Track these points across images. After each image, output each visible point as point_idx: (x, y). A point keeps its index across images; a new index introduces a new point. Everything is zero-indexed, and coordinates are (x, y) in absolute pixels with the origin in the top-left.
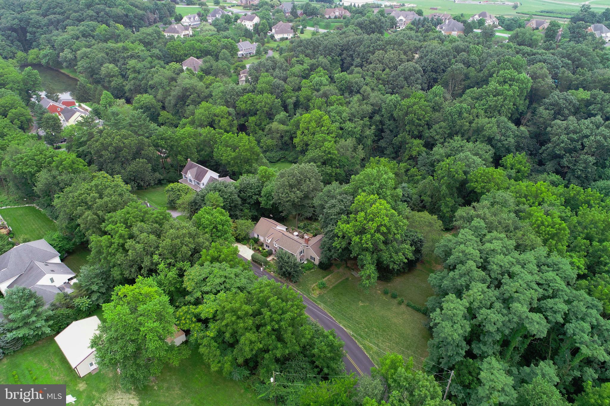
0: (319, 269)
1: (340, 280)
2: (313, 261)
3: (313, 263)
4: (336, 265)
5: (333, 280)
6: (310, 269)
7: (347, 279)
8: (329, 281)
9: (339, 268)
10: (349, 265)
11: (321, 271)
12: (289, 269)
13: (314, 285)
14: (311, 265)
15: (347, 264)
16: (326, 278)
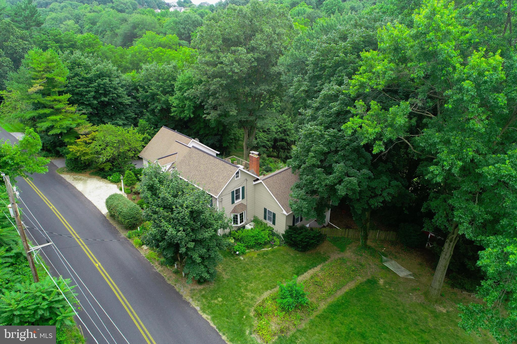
0: (285, 248)
1: (352, 285)
2: (270, 224)
3: (271, 230)
4: (335, 240)
5: (329, 284)
6: (259, 245)
7: (372, 282)
8: (316, 284)
9: (342, 249)
10: (369, 243)
11: (292, 252)
12: (171, 231)
13: (266, 294)
14: (265, 235)
15: (366, 237)
16: (307, 275)
